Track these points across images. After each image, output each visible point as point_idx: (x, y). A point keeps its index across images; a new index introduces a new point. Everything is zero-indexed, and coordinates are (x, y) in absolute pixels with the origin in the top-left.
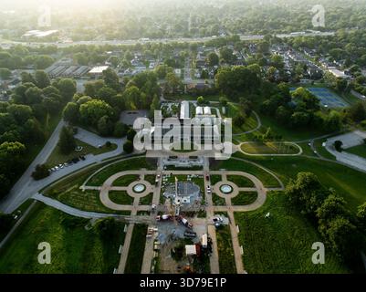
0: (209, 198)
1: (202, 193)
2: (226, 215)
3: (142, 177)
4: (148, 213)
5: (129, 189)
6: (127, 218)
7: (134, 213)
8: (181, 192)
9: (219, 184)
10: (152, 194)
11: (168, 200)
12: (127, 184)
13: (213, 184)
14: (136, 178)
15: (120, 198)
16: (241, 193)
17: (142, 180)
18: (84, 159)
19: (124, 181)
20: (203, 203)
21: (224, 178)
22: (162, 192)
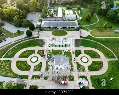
0: (75, 66)
1: (71, 63)
2: (85, 78)
3: (36, 52)
4: (39, 77)
5: (28, 60)
6: (25, 81)
7: (30, 77)
8: (59, 62)
9: (80, 56)
10: (41, 63)
11: (51, 67)
12: (27, 57)
13: (77, 56)
14: (33, 52)
15: (23, 66)
16: (93, 62)
17: (36, 54)
18: (5, 41)
19: (26, 55)
20: (72, 70)
21: (83, 52)
22: (47, 62)
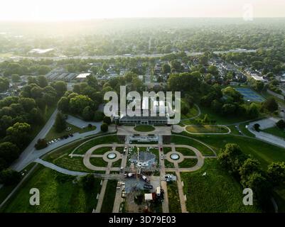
0: (162, 163)
1: (157, 159)
2: (174, 174)
3: (114, 149)
4: (118, 172)
5: (104, 157)
7: (108, 172)
8: (142, 159)
9: (169, 153)
10: (121, 160)
11: (132, 164)
12: (103, 153)
13: (165, 153)
14: (110, 149)
15: (98, 162)
16: (186, 159)
17: (114, 151)
19: (101, 151)
20: (158, 166)
21: (173, 150)
22: (128, 158)
